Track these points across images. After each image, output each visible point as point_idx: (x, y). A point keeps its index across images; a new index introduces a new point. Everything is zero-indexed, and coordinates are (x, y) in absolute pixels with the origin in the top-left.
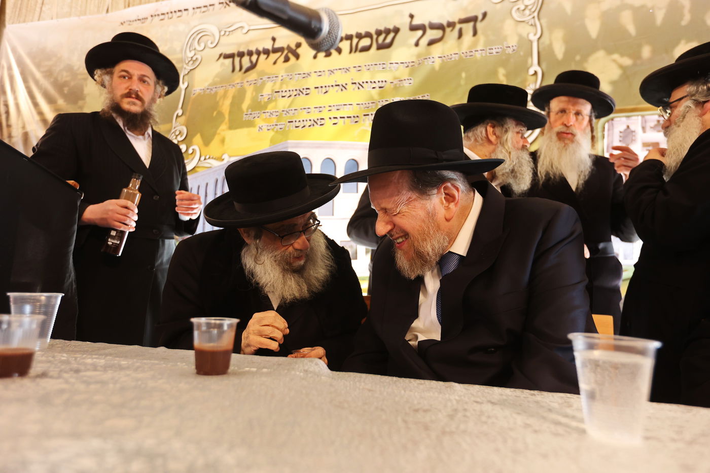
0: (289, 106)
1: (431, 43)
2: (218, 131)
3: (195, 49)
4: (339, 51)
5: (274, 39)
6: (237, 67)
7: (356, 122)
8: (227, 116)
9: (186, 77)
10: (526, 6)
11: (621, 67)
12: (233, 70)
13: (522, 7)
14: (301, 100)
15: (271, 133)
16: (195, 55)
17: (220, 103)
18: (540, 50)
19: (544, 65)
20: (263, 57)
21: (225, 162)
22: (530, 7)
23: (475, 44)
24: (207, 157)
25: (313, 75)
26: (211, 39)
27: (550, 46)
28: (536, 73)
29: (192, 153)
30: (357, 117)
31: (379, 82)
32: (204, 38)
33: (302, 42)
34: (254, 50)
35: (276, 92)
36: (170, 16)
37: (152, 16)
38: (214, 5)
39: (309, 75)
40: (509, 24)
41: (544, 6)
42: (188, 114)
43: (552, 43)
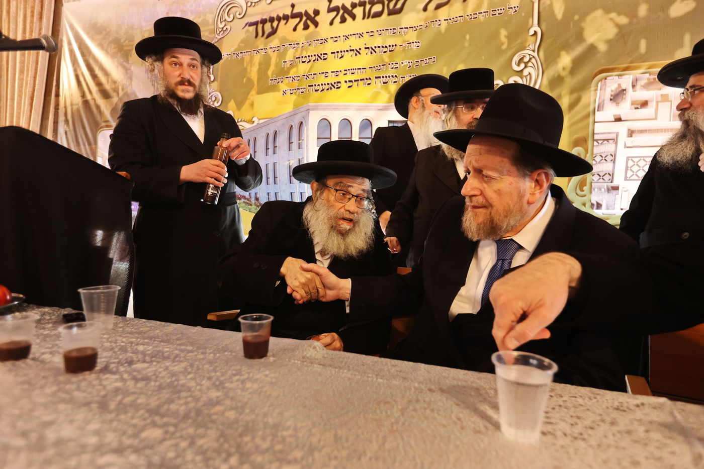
0: (309, 72)
1: (439, 7)
2: (249, 97)
3: (225, 20)
4: (354, 17)
5: (293, 7)
6: (260, 34)
7: (369, 84)
8: (256, 83)
11: (617, 25)
12: (257, 36)
14: (320, 66)
15: (294, 97)
16: (225, 25)
17: (249, 70)
18: (541, 10)
19: (544, 26)
21: (255, 124)
23: (479, 6)
24: (240, 120)
25: (330, 40)
26: (239, 10)
27: (551, 6)
28: (536, 33)
30: (370, 79)
31: (390, 46)
32: (233, 9)
33: (319, 9)
34: (275, 16)
35: (297, 58)
39: (326, 40)
42: (219, 80)
43: (552, 3)
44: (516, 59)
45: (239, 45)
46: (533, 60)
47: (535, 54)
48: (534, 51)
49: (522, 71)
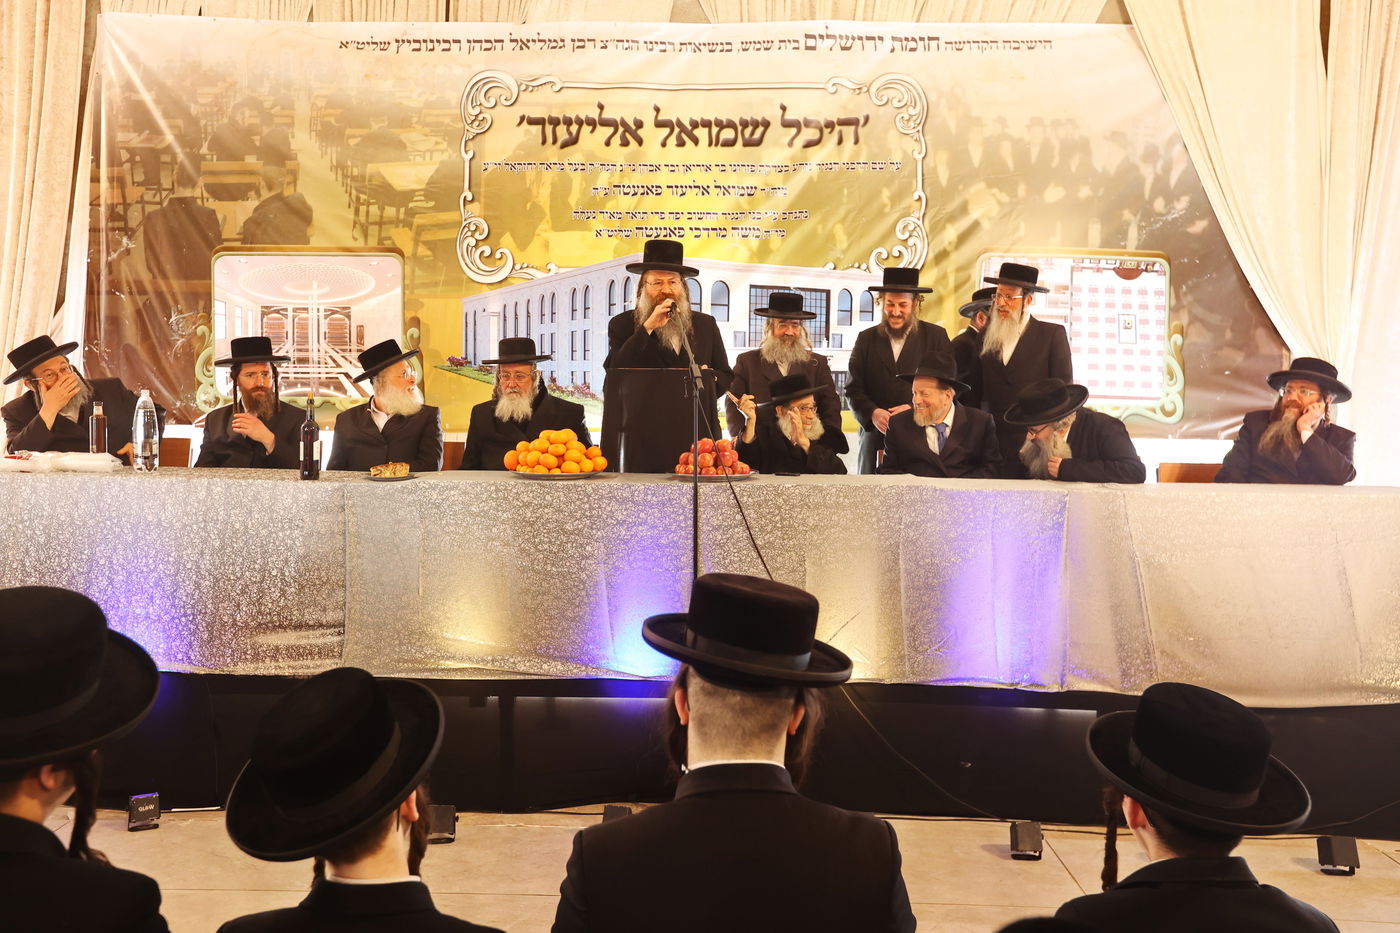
0: (635, 208)
1: (809, 145)
2: (538, 231)
3: (481, 104)
4: (696, 141)
5: (601, 107)
6: (550, 139)
7: (723, 236)
8: (547, 211)
9: (470, 144)
10: (911, 116)
11: (1000, 203)
12: (544, 142)
13: (907, 117)
14: (650, 202)
15: (614, 241)
16: (480, 112)
17: (535, 192)
18: (925, 172)
19: (928, 192)
20: (586, 129)
21: (552, 273)
22: (915, 118)
23: (857, 154)
24: (525, 265)
25: (663, 169)
26: (505, 93)
27: (935, 169)
29: (500, 259)
30: (725, 229)
31: (748, 188)
32: (493, 90)
33: (643, 120)
34: (573, 118)
35: (614, 186)
36: (430, 46)
37: (397, 41)
38: (502, 41)
39: (658, 168)
40: (893, 135)
41: (929, 120)
42: (482, 200)
43: (936, 166)
44: (900, 226)
45: (514, 151)
46: (918, 229)
47: (920, 223)
48: (918, 219)
49: (906, 240)
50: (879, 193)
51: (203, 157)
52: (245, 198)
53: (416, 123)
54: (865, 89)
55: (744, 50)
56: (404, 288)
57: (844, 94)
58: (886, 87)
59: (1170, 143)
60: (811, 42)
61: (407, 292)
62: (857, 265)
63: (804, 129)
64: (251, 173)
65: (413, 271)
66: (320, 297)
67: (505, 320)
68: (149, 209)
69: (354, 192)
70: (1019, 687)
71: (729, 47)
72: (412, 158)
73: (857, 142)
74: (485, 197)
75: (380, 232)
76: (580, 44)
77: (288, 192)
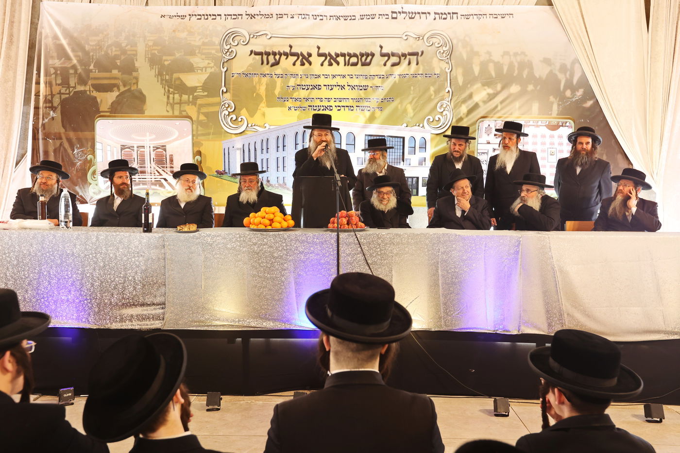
0: (308, 95)
2: (259, 108)
3: (230, 44)
4: (338, 63)
5: (291, 47)
6: (265, 62)
7: (352, 110)
8: (264, 98)
9: (225, 64)
10: (444, 51)
11: (488, 94)
12: (262, 63)
13: (442, 52)
14: (315, 93)
15: (298, 112)
16: (230, 48)
17: (258, 88)
20: (283, 57)
21: (267, 129)
22: (446, 52)
23: (418, 69)
24: (253, 125)
25: (322, 77)
26: (243, 39)
27: (456, 77)
29: (241, 121)
30: (352, 106)
31: (364, 86)
32: (237, 37)
33: (312, 53)
34: (277, 52)
35: (298, 85)
36: (206, 17)
37: (190, 15)
38: (242, 15)
39: (319, 76)
40: (435, 60)
41: (453, 53)
42: (231, 91)
43: (456, 75)
44: (439, 105)
45: (247, 68)
46: (448, 107)
47: (449, 104)
48: (448, 102)
49: (442, 112)
50: (429, 88)
51: (91, 71)
52: (111, 91)
53: (198, 53)
54: (421, 38)
55: (361, 19)
56: (193, 136)
57: (411, 40)
58: (431, 37)
59: (573, 63)
60: (395, 15)
61: (194, 138)
62: (418, 125)
63: (391, 57)
64: (115, 78)
65: (197, 128)
66: (151, 140)
67: (244, 152)
68: (63, 97)
69: (167, 88)
70: (498, 332)
71: (354, 18)
72: (196, 71)
73: (417, 64)
74: (233, 90)
75: (180, 107)
76: (280, 16)
77: (134, 88)
